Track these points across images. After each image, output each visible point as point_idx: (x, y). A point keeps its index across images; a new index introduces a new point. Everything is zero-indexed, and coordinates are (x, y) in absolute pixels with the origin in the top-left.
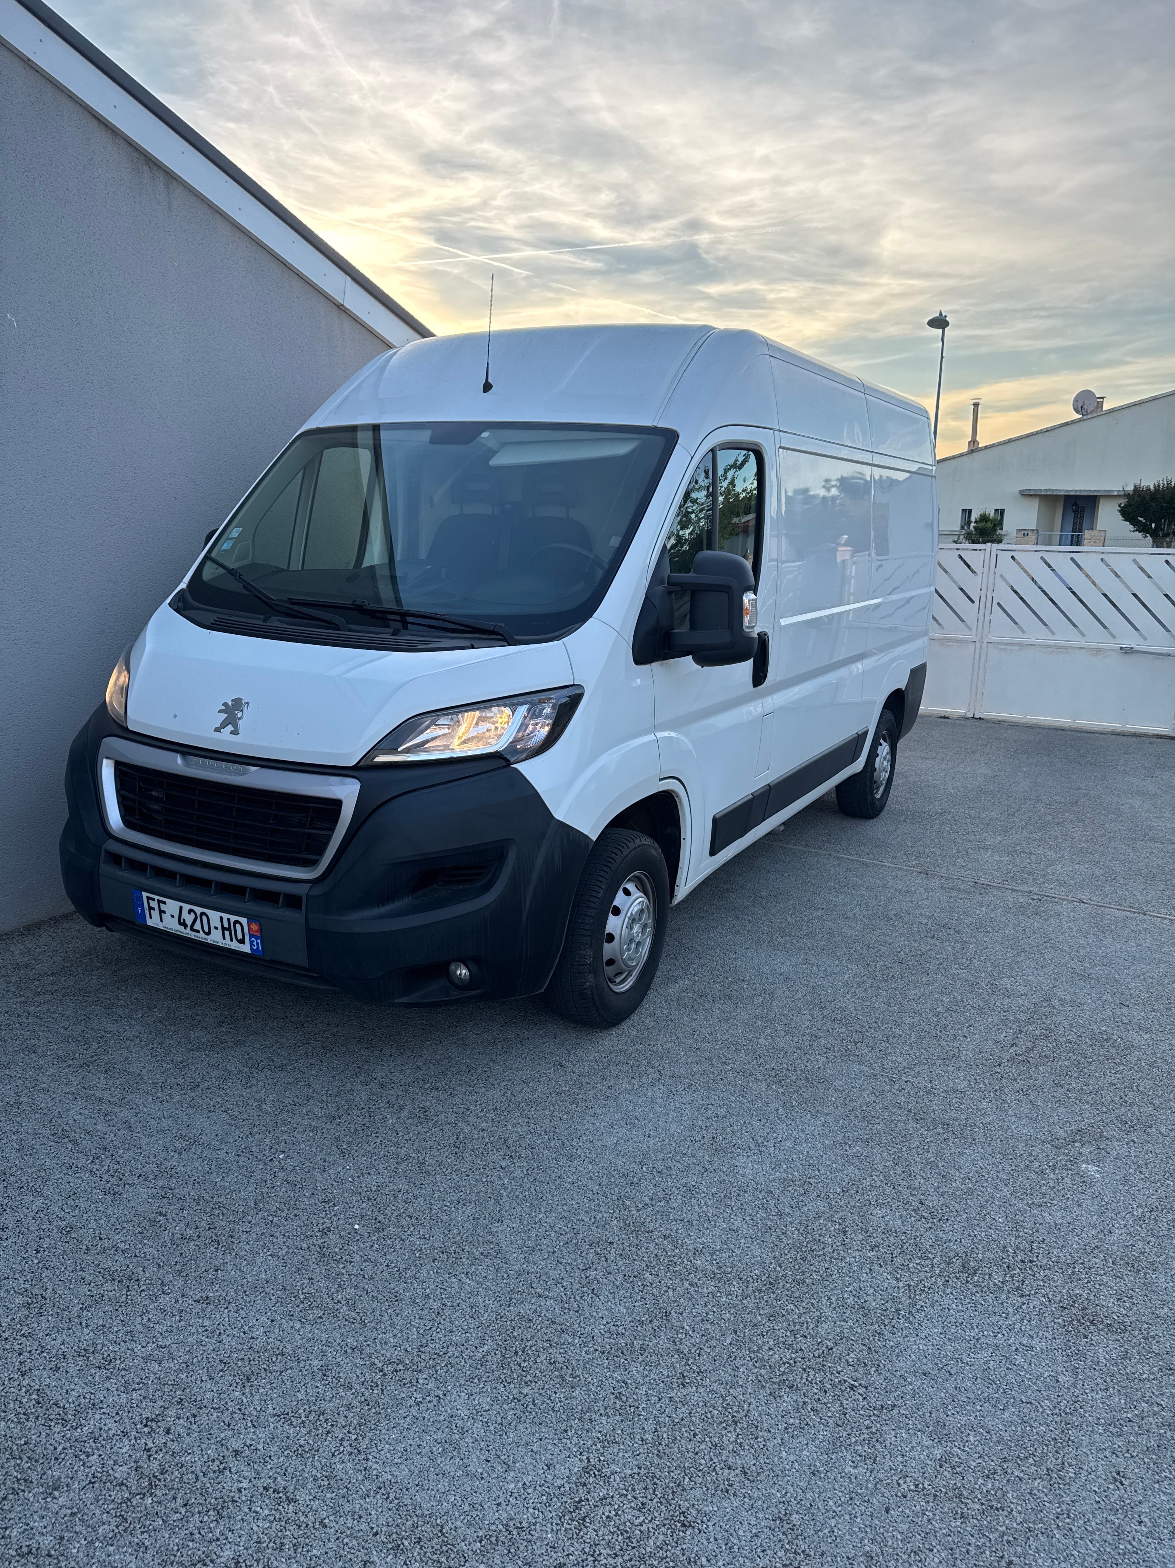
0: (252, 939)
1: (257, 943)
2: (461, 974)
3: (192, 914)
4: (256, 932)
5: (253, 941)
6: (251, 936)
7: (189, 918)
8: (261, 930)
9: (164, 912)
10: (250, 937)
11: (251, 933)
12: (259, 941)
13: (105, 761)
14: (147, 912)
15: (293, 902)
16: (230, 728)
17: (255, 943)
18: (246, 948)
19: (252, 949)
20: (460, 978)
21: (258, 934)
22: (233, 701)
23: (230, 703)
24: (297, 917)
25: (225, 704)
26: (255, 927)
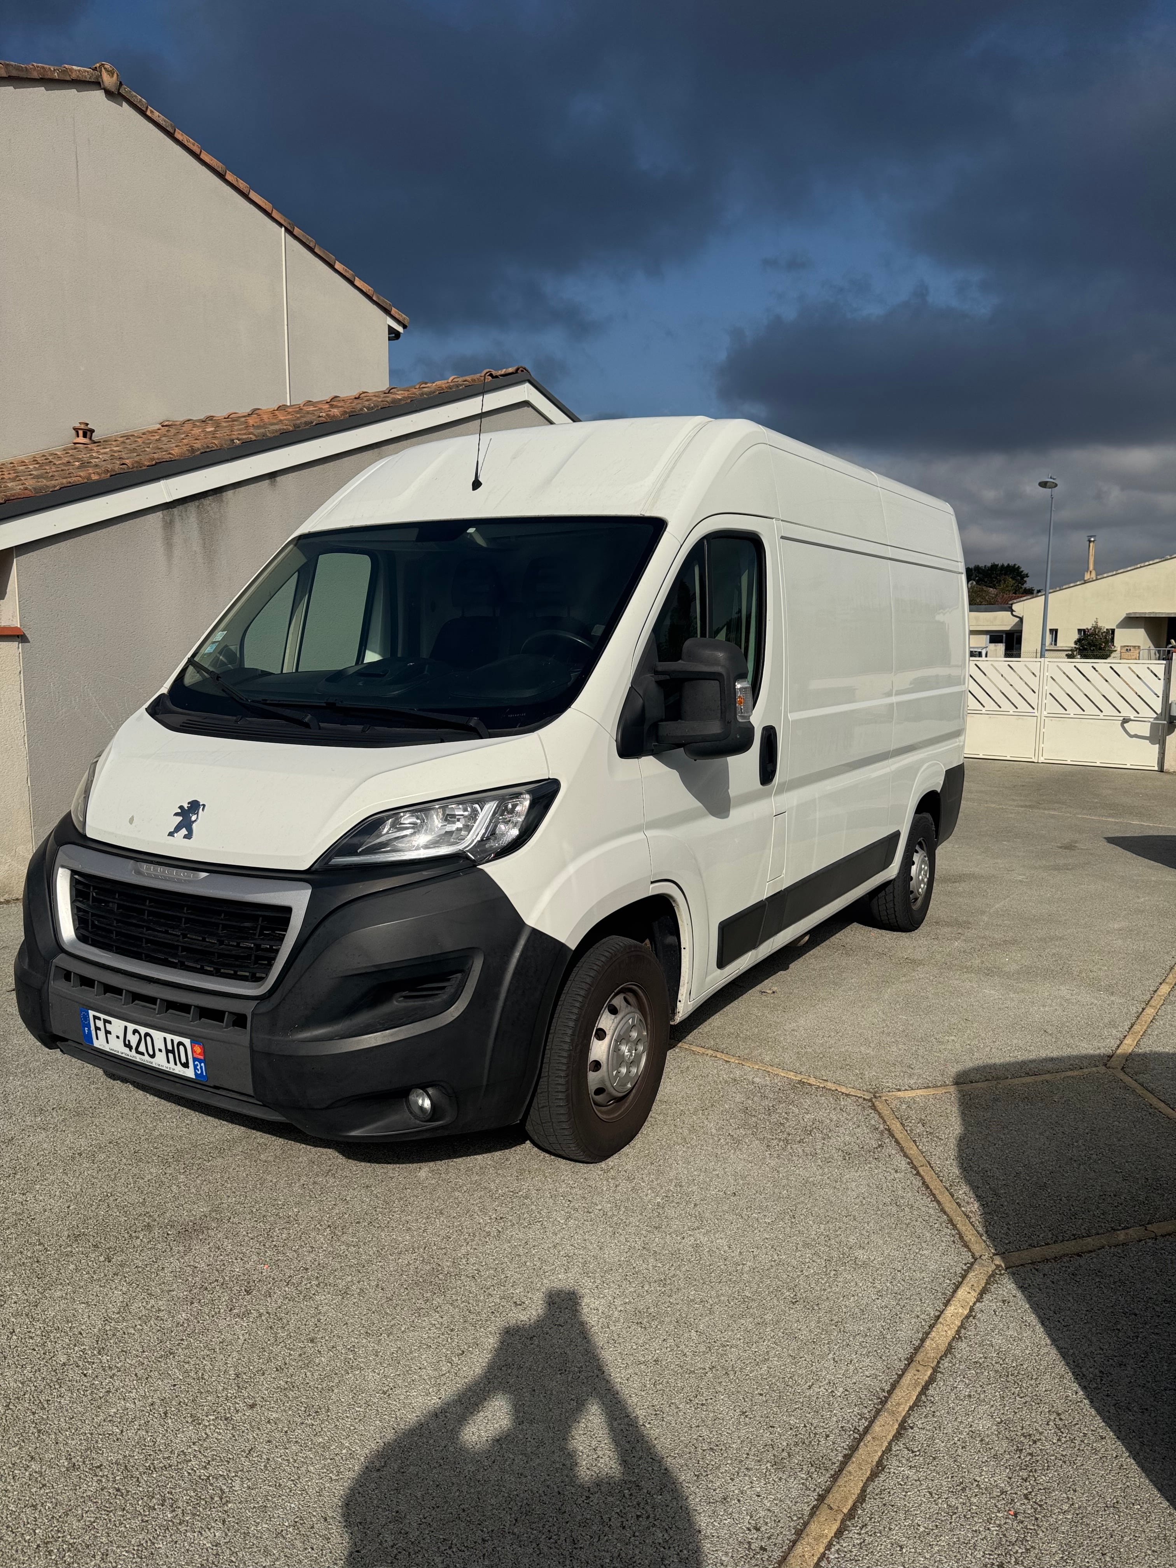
0: (196, 1063)
1: (201, 1067)
2: (423, 1104)
3: (136, 1034)
4: (200, 1054)
5: (197, 1065)
6: (195, 1059)
7: (133, 1040)
8: (204, 1052)
9: (110, 1033)
10: (194, 1062)
11: (195, 1056)
12: (202, 1064)
13: (61, 870)
14: (93, 1032)
15: (239, 1021)
16: (184, 831)
17: (199, 1067)
18: (190, 1073)
19: (196, 1074)
20: (421, 1108)
21: (202, 1057)
22: (189, 803)
23: (186, 806)
24: (242, 1037)
25: (181, 807)
26: (198, 1049)
